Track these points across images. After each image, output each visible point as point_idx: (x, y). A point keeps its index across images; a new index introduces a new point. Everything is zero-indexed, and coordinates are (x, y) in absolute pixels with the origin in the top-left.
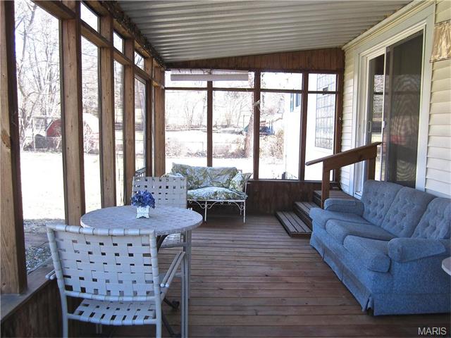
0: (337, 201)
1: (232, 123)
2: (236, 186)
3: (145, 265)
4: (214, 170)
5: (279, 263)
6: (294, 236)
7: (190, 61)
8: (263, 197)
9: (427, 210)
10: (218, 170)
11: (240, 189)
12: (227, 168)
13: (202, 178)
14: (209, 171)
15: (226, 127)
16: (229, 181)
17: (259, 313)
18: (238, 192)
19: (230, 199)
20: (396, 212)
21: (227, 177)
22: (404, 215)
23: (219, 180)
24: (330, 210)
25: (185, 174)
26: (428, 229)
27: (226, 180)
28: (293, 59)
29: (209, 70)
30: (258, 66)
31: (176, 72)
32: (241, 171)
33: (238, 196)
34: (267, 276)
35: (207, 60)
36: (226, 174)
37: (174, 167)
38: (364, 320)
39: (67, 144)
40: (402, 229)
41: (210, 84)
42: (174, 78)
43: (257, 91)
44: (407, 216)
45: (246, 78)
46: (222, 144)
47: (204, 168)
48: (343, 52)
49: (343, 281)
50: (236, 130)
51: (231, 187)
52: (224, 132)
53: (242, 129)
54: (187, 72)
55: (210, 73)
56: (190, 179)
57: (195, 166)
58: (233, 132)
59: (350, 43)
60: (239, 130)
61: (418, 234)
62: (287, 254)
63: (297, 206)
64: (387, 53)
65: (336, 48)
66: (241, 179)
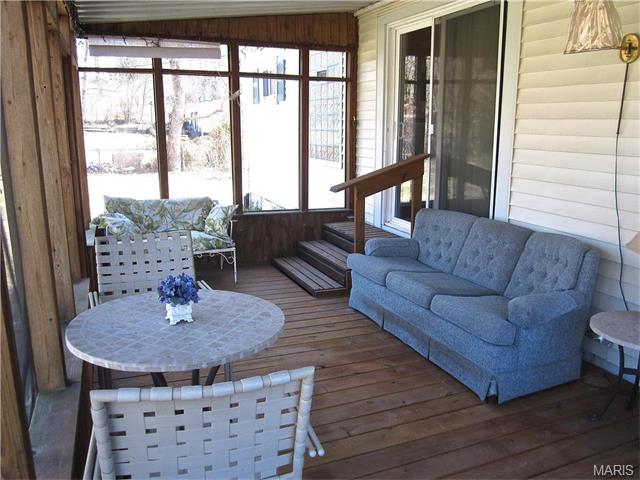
0: (384, 242)
1: (132, 117)
2: (217, 227)
3: (281, 427)
4: (175, 203)
5: (326, 342)
6: (321, 295)
7: (121, 24)
8: (251, 239)
9: (526, 249)
10: (183, 203)
11: (223, 232)
12: (196, 200)
13: (157, 218)
14: (167, 206)
15: (123, 122)
16: (202, 221)
17: (352, 433)
18: (221, 236)
19: (213, 248)
20: (477, 253)
21: (198, 213)
22: (490, 258)
23: (186, 219)
24: (376, 256)
25: (128, 214)
26: (532, 276)
27: (196, 218)
28: (287, 27)
29: (155, 40)
30: (233, 35)
31: (100, 42)
32: (217, 203)
33: (223, 243)
34: (323, 367)
35: (150, 22)
36: (196, 208)
37: (108, 204)
38: (486, 413)
39: (17, 200)
40: (491, 277)
41: (157, 62)
42: (95, 51)
43: (234, 75)
44: (496, 258)
45: (217, 55)
46: (131, 152)
47: (158, 202)
48: (356, 20)
49: (431, 359)
50: (140, 127)
51: (208, 228)
52: (121, 130)
53: (149, 126)
54: (119, 42)
55: (158, 45)
56: (137, 221)
57: (144, 199)
58: (135, 131)
59: (370, 8)
60: (145, 128)
61: (519, 283)
62: (327, 325)
63: (306, 249)
64: (436, 26)
65: (347, 13)
66: (222, 216)
